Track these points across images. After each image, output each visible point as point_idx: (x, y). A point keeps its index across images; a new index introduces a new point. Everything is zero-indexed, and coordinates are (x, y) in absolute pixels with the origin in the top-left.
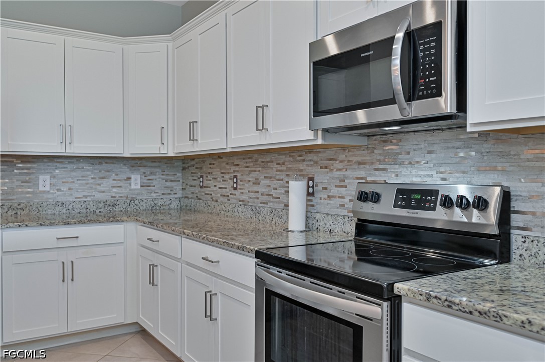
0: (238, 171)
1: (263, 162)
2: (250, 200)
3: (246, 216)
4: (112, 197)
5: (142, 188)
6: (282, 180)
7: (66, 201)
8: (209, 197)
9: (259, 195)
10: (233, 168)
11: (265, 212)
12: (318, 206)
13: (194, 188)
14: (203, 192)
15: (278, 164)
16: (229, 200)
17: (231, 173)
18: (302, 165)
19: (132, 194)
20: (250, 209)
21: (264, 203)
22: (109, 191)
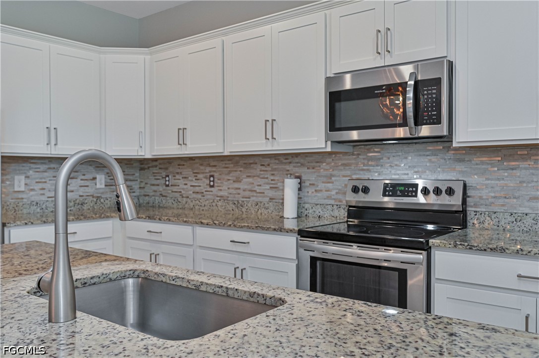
0: (214, 171)
1: (245, 163)
2: (229, 195)
3: (227, 209)
4: (80, 196)
5: (107, 187)
6: (267, 178)
7: (40, 201)
8: (177, 195)
9: (241, 191)
10: (208, 169)
11: (249, 205)
12: (305, 198)
13: (158, 187)
14: (169, 190)
15: (262, 165)
16: (204, 196)
17: (206, 173)
18: (288, 166)
19: (97, 193)
20: (231, 203)
21: (246, 198)
22: (78, 190)
